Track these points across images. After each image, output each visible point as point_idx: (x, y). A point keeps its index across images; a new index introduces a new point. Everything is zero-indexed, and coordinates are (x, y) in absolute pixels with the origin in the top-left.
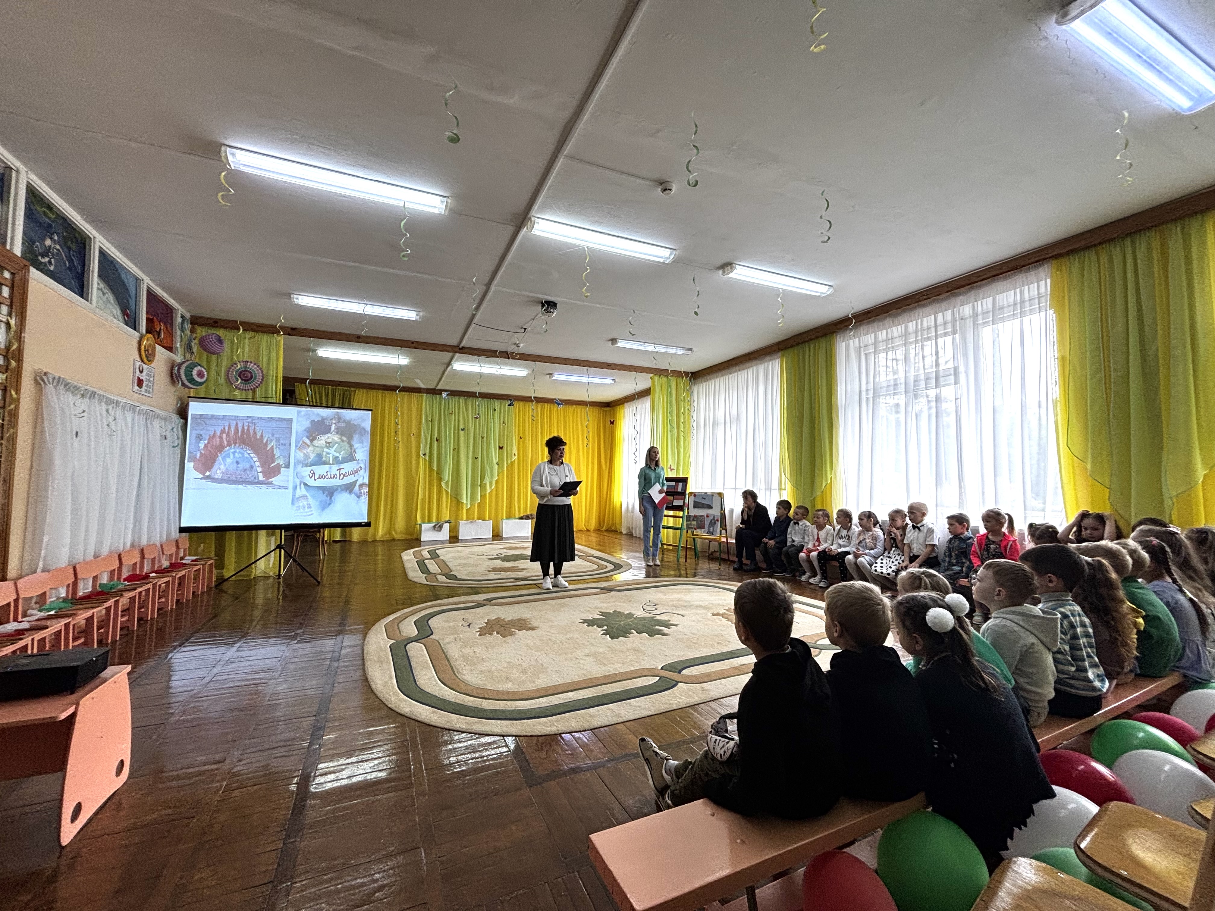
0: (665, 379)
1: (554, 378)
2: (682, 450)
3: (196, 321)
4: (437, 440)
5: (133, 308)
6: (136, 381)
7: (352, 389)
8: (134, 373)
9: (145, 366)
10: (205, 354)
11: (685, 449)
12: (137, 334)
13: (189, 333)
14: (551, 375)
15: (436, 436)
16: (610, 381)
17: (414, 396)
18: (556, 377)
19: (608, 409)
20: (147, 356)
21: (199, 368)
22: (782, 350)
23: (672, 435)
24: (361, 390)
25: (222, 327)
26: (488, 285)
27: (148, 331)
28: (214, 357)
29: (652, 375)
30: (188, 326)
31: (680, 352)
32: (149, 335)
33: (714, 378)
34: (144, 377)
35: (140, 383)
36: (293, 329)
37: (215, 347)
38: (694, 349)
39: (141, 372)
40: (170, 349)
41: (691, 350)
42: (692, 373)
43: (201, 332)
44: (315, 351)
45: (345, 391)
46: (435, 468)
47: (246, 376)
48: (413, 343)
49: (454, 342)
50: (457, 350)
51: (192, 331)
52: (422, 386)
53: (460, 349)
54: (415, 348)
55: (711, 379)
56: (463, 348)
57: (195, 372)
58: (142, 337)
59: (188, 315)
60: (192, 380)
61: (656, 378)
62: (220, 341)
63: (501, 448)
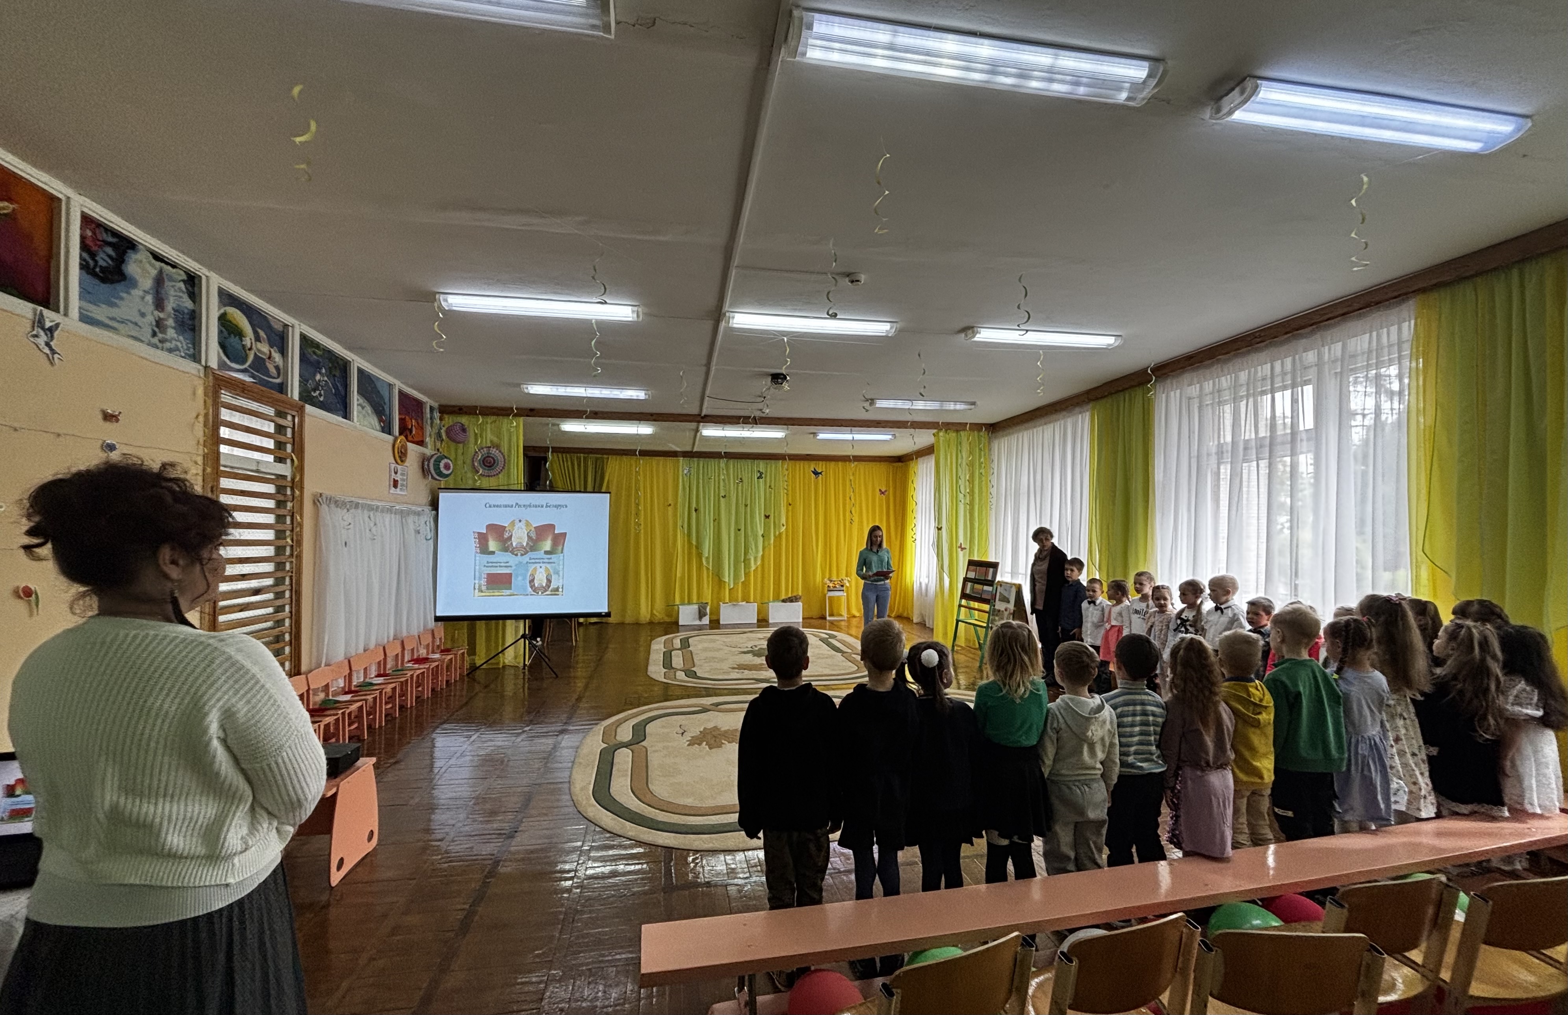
1: (818, 438)
2: (976, 525)
3: (445, 410)
4: (696, 510)
5: (388, 413)
6: (392, 483)
7: (605, 456)
8: (390, 476)
9: (399, 467)
10: (453, 445)
11: (980, 524)
12: (390, 438)
13: (438, 422)
14: (815, 434)
15: (694, 505)
16: (888, 437)
17: (670, 461)
18: (821, 436)
19: (900, 464)
20: (401, 456)
21: (446, 460)
22: (1094, 399)
24: (614, 457)
25: (466, 413)
26: (708, 365)
27: (400, 434)
28: (461, 445)
29: (935, 431)
30: (437, 415)
31: (959, 407)
32: (402, 437)
33: (1016, 432)
34: (398, 477)
35: (395, 484)
36: (532, 410)
37: (461, 437)
38: (978, 403)
39: (396, 473)
40: (421, 443)
41: (973, 404)
42: (994, 424)
43: (449, 420)
44: (558, 425)
45: (597, 459)
46: (694, 543)
47: (489, 463)
48: (652, 415)
49: (695, 411)
50: (699, 419)
51: (441, 419)
52: (678, 449)
53: (702, 418)
54: (655, 420)
55: (1013, 432)
56: (706, 416)
57: (442, 465)
58: (396, 439)
59: (436, 405)
60: (440, 474)
61: (941, 434)
62: (464, 430)
63: (767, 517)
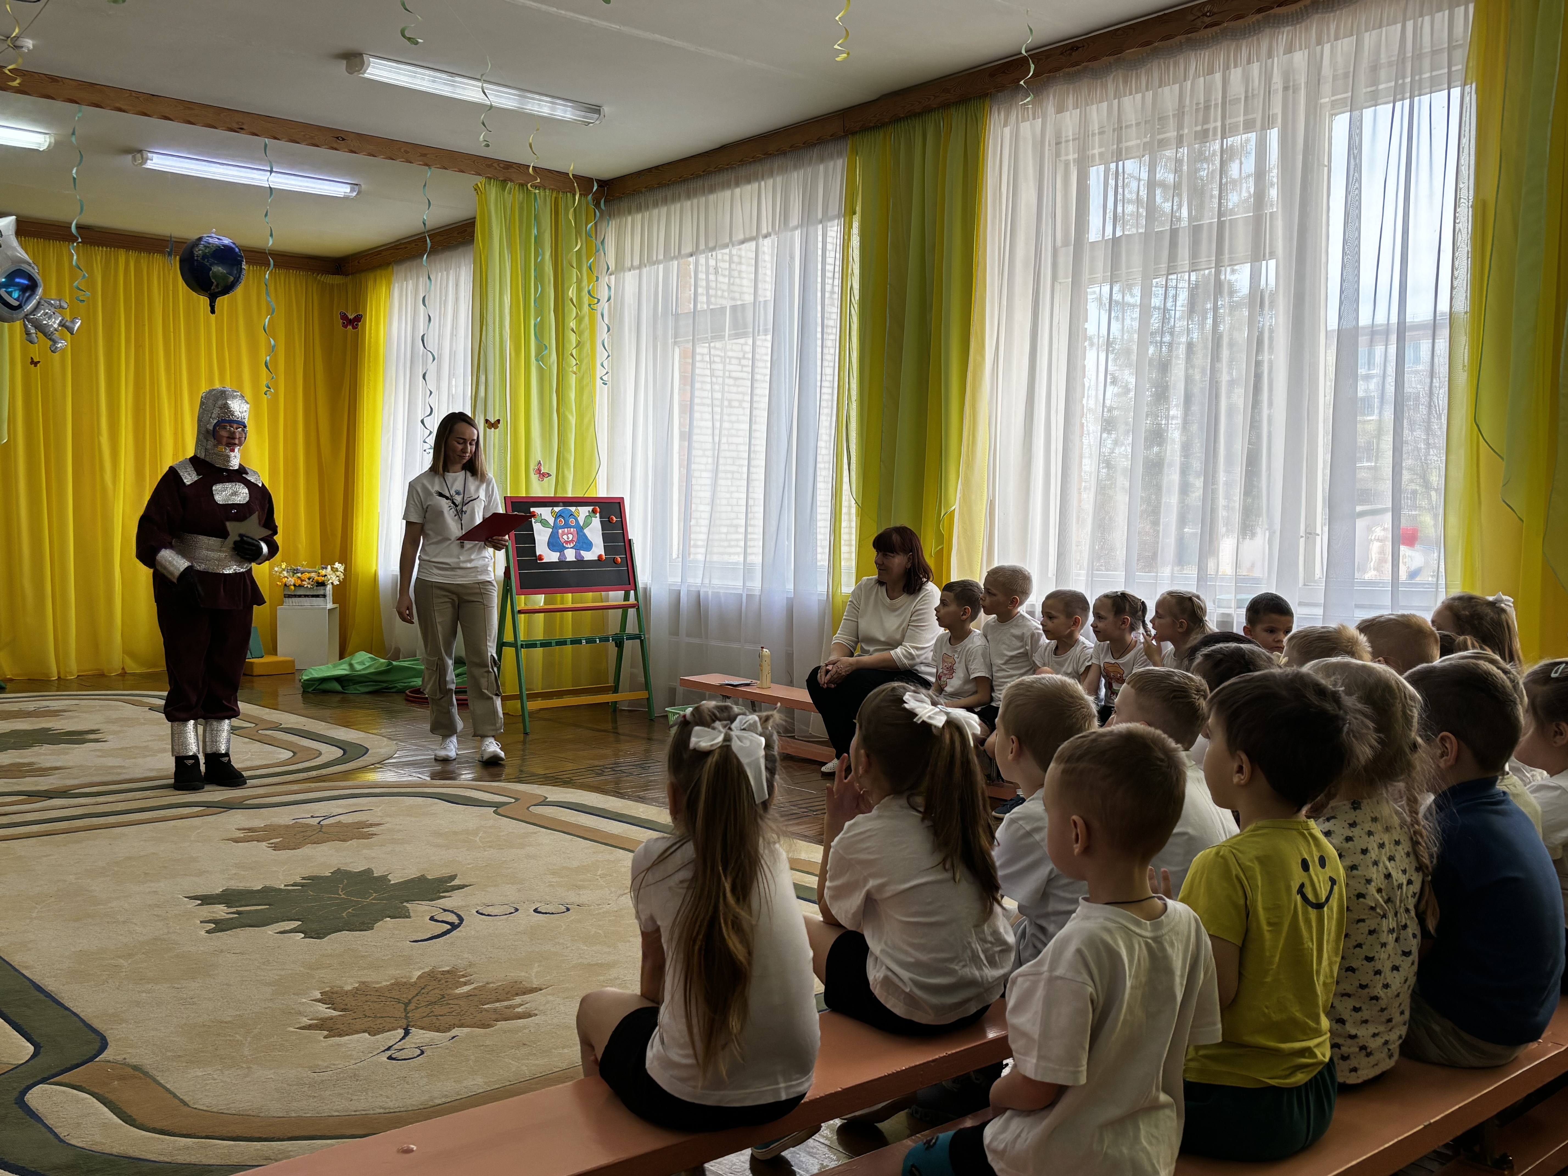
0: (519, 196)
1: (149, 165)
2: (572, 420)
11: (581, 416)
14: (138, 152)
16: (345, 190)
18: (157, 161)
19: (337, 280)
22: (853, 133)
23: (541, 371)
29: (480, 181)
31: (564, 112)
33: (665, 201)
38: (606, 109)
41: (596, 109)
42: (602, 183)
55: (656, 205)
61: (493, 192)
